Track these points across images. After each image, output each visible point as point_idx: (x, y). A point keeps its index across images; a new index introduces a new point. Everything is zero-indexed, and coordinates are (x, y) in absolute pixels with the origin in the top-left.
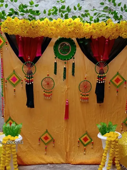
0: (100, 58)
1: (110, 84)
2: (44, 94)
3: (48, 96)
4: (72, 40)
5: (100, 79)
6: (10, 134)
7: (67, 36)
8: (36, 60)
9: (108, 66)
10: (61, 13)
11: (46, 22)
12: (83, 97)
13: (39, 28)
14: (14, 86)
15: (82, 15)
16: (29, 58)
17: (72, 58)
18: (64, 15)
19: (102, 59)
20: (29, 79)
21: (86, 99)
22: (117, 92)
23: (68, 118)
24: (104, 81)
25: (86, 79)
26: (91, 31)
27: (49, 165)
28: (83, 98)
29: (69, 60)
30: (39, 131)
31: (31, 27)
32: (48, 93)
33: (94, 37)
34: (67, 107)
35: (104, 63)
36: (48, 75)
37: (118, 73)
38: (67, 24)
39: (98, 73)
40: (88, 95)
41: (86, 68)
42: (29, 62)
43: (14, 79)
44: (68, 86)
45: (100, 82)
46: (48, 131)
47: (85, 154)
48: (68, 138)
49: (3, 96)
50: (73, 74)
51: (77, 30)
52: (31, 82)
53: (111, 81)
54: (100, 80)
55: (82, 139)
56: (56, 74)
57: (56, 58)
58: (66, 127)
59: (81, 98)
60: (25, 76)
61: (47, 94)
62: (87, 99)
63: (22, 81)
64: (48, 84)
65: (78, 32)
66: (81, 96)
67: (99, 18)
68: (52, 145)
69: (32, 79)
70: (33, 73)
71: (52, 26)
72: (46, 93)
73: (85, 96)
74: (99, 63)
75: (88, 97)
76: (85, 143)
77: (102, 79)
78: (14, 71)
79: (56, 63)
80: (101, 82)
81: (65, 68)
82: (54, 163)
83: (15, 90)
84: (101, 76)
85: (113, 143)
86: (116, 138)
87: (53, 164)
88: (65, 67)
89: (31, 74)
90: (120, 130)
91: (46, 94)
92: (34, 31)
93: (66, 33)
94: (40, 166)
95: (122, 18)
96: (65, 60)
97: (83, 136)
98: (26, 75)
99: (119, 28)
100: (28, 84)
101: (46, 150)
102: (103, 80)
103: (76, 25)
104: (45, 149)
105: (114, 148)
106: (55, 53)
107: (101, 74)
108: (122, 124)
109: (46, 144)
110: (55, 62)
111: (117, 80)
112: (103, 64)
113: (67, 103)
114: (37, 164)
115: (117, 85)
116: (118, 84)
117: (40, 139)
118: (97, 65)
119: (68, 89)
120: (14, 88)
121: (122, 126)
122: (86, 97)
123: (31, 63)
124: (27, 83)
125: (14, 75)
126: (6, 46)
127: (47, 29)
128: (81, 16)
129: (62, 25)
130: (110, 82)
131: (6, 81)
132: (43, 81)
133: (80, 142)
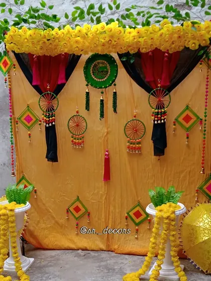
0: (156, 83)
1: (175, 125)
2: (72, 141)
3: (78, 144)
4: (112, 57)
5: (158, 117)
6: (14, 201)
7: (100, 50)
8: (58, 89)
9: (170, 96)
10: (90, 16)
11: (67, 31)
12: (131, 145)
13: (57, 41)
14: (29, 128)
15: (122, 16)
16: (48, 87)
17: (113, 84)
18: (95, 18)
19: (159, 85)
20: (49, 118)
21: (137, 149)
22: (188, 138)
23: (109, 179)
24: (164, 120)
25: (135, 117)
26: (136, 40)
27: (80, 251)
28: (132, 148)
29: (107, 87)
30: (66, 198)
31: (45, 40)
32: (78, 139)
33: (143, 51)
34: (107, 161)
35: (163, 90)
36: (77, 112)
37: (187, 106)
38: (98, 32)
39: (155, 107)
40: (139, 143)
41: (136, 100)
42: (49, 92)
43: (29, 119)
44: (108, 129)
45: (157, 121)
46: (80, 198)
47: (137, 238)
48: (110, 210)
49: (12, 143)
50: (115, 111)
51: (115, 41)
52: (52, 123)
53: (176, 119)
54: (156, 119)
55: (131, 214)
56: (88, 110)
57: (87, 85)
58: (106, 192)
59: (129, 147)
60: (43, 114)
61: (77, 141)
62: (139, 148)
63: (40, 121)
64: (77, 125)
65: (117, 44)
66: (128, 144)
67: (149, 19)
68: (85, 220)
69: (53, 118)
70: (55, 108)
71: (76, 36)
72: (75, 139)
73: (134, 144)
74: (154, 92)
75: (140, 145)
76: (137, 221)
77: (159, 116)
78: (28, 107)
79: (88, 94)
80: (159, 122)
81: (102, 101)
82: (88, 248)
83: (30, 135)
84: (158, 112)
85: (166, 221)
86: (172, 214)
87: (86, 250)
88: (102, 99)
89: (51, 111)
90: (195, 201)
91: (74, 141)
92: (50, 46)
93: (97, 46)
94: (67, 251)
95: (189, 17)
96: (101, 88)
97: (134, 209)
98: (44, 112)
99: (182, 33)
100: (47, 126)
101: (77, 228)
102: (162, 118)
103: (111, 33)
104: (76, 226)
105: (168, 230)
106: (86, 78)
107: (158, 109)
108: (197, 191)
109: (77, 219)
110: (86, 92)
111: (187, 119)
112: (162, 93)
113: (106, 155)
114: (63, 248)
115: (187, 127)
116: (188, 125)
117: (68, 211)
118: (152, 94)
119: (108, 133)
120: (29, 132)
121: (196, 194)
122: (137, 146)
123: (51, 94)
124: (46, 124)
125: (28, 113)
126: (14, 69)
127: (70, 42)
128: (120, 18)
129: (90, 34)
130: (174, 122)
131: (17, 122)
132: (70, 121)
133: (129, 218)
